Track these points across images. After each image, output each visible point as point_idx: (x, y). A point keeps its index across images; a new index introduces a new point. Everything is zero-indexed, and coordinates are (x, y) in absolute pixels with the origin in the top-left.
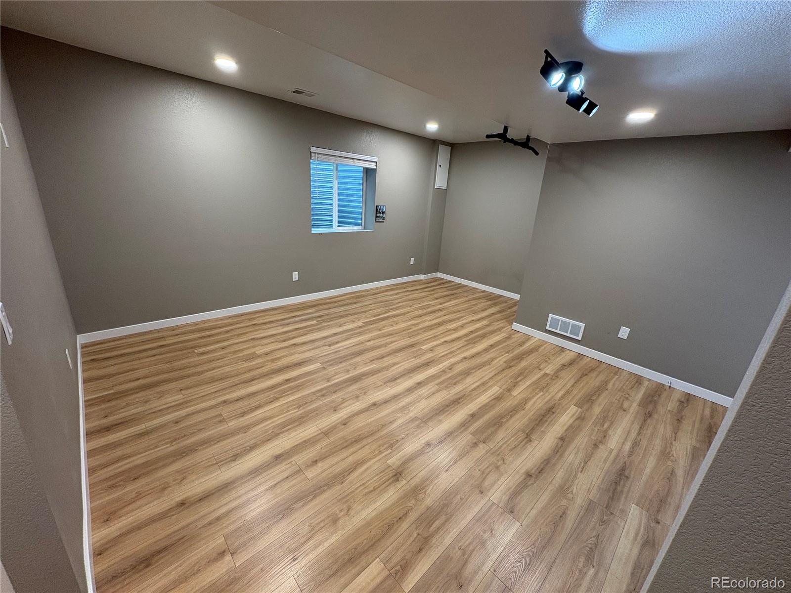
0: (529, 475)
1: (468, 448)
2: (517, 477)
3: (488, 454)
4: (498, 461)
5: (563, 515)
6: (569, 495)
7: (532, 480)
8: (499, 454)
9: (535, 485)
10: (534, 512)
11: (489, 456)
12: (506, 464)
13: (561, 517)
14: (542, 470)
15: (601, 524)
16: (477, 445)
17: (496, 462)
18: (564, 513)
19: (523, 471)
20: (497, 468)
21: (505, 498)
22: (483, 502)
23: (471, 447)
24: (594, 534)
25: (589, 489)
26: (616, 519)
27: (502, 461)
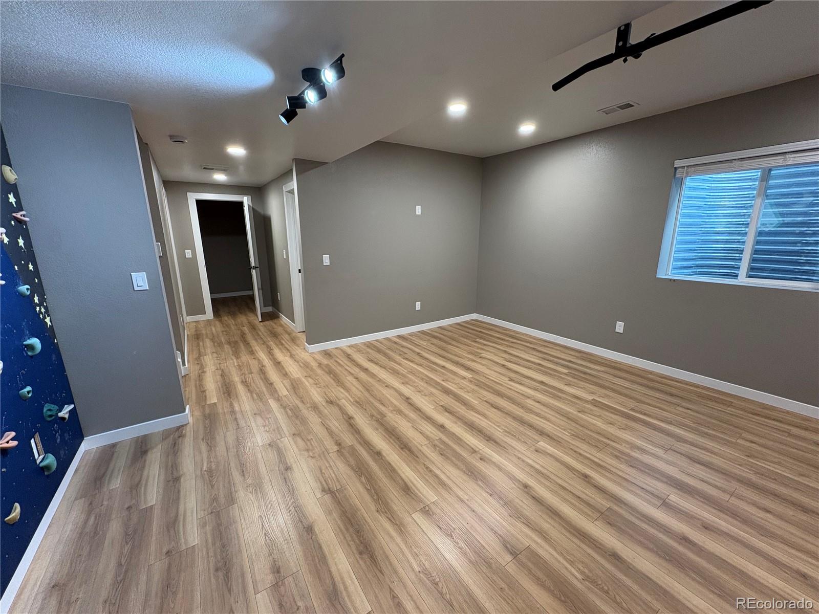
0: (288, 468)
1: (337, 439)
2: (292, 460)
3: (323, 449)
4: (314, 453)
5: (243, 474)
6: (251, 489)
7: (282, 469)
8: (320, 456)
9: (277, 469)
10: (259, 456)
11: (321, 449)
12: (307, 457)
13: (243, 471)
14: (286, 482)
15: (215, 496)
16: (337, 445)
17: (314, 452)
18: (244, 475)
19: (294, 466)
20: (308, 450)
21: (281, 445)
22: (287, 433)
23: (337, 441)
24: (216, 487)
25: (242, 510)
26: (206, 512)
27: (312, 456)
